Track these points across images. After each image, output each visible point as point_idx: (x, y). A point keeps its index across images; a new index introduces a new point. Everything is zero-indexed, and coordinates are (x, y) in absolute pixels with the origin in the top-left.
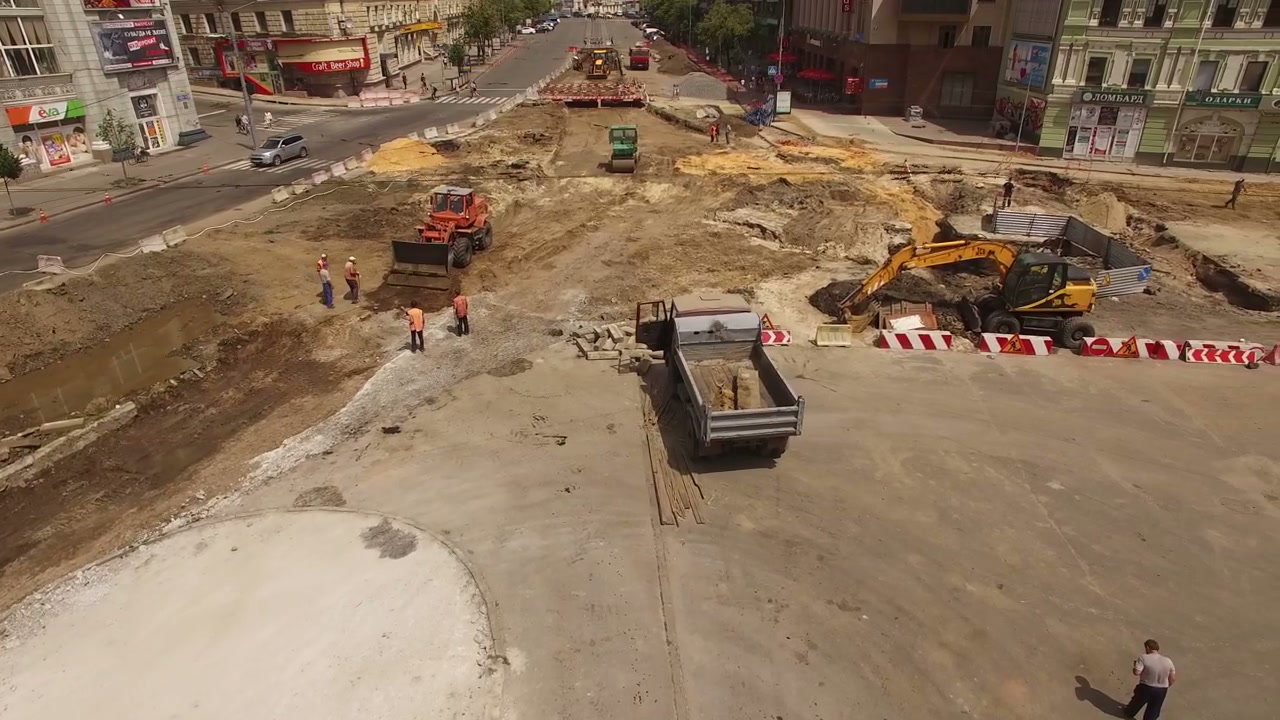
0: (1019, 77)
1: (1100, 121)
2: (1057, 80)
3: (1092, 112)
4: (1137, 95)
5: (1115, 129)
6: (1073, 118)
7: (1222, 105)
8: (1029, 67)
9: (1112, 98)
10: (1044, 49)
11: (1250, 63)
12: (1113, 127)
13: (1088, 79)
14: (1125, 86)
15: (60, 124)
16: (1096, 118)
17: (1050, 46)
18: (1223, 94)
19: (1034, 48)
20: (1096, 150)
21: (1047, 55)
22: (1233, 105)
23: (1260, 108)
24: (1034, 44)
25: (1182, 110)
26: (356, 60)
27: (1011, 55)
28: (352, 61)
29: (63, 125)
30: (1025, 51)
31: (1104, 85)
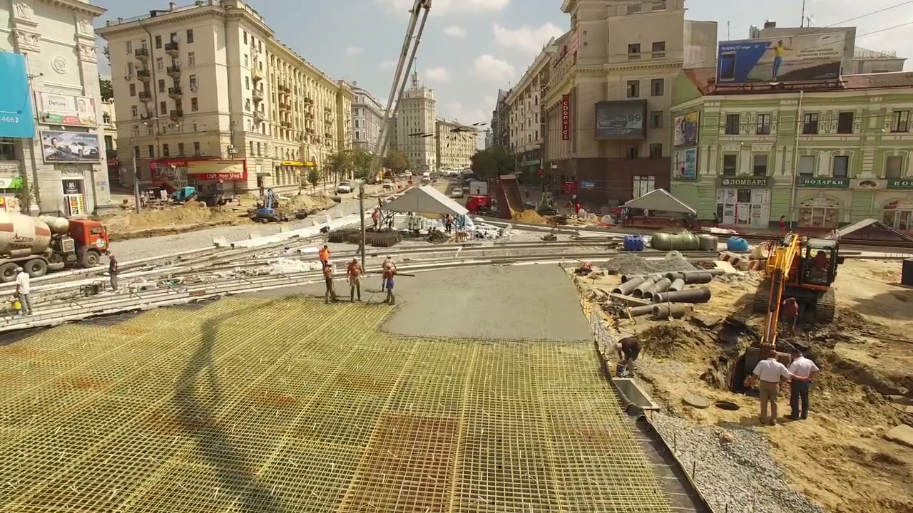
0: (681, 174)
1: (739, 200)
2: (703, 171)
3: (732, 194)
4: (761, 180)
5: (751, 205)
6: (719, 198)
7: (822, 186)
8: (685, 166)
9: (744, 182)
10: (693, 152)
11: (836, 157)
12: (748, 203)
13: (725, 170)
14: (752, 174)
15: (5, 191)
16: (735, 197)
17: (696, 149)
18: (822, 178)
19: (687, 152)
20: (739, 220)
21: (695, 155)
22: (831, 186)
23: (850, 187)
24: (687, 150)
25: (796, 190)
26: (237, 173)
27: (675, 161)
28: (234, 174)
29: (7, 192)
30: (682, 156)
31: (737, 174)
